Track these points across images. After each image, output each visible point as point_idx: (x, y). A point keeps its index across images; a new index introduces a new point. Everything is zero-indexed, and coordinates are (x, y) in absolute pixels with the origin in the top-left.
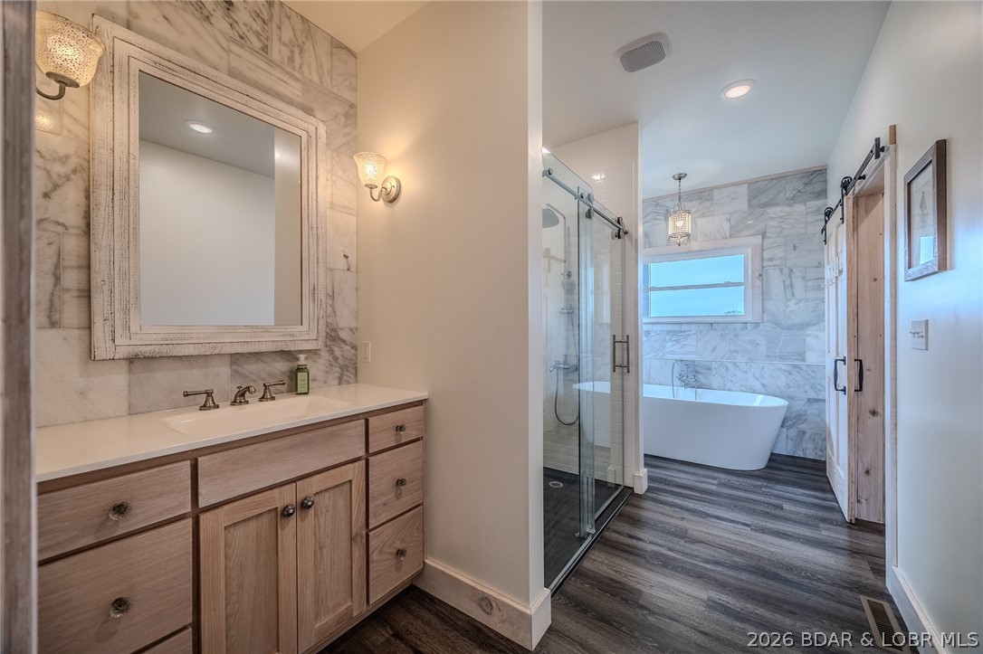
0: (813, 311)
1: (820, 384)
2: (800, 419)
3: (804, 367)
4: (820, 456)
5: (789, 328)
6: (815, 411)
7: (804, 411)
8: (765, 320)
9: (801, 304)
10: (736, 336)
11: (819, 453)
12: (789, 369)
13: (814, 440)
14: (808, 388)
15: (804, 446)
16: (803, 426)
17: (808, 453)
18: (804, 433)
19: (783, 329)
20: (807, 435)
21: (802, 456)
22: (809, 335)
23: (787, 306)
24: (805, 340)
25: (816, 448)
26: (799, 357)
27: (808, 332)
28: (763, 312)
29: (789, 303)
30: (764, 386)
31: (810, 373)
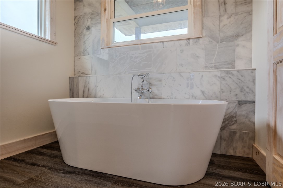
0: (241, 23)
1: (248, 87)
2: (232, 121)
3: (235, 73)
4: (248, 154)
5: (223, 41)
6: (244, 113)
7: (236, 113)
8: (204, 35)
9: (232, 18)
10: (182, 51)
11: (247, 151)
12: (223, 75)
13: (243, 139)
14: (238, 91)
15: (234, 145)
16: (234, 127)
17: (237, 151)
18: (235, 133)
19: (218, 42)
20: (238, 135)
21: (233, 154)
22: (238, 45)
23: (221, 21)
24: (234, 50)
25: (244, 147)
26: (230, 66)
27: (237, 43)
28: (202, 28)
29: (222, 18)
30: (203, 92)
31: (240, 78)
